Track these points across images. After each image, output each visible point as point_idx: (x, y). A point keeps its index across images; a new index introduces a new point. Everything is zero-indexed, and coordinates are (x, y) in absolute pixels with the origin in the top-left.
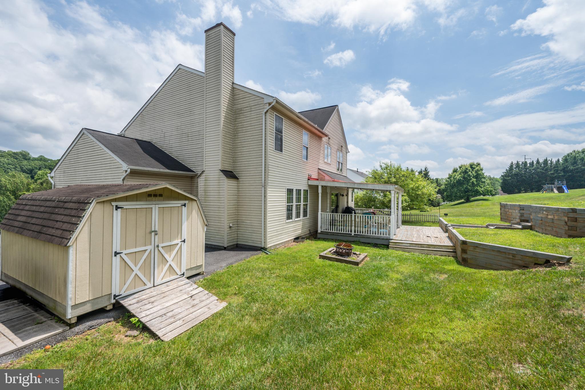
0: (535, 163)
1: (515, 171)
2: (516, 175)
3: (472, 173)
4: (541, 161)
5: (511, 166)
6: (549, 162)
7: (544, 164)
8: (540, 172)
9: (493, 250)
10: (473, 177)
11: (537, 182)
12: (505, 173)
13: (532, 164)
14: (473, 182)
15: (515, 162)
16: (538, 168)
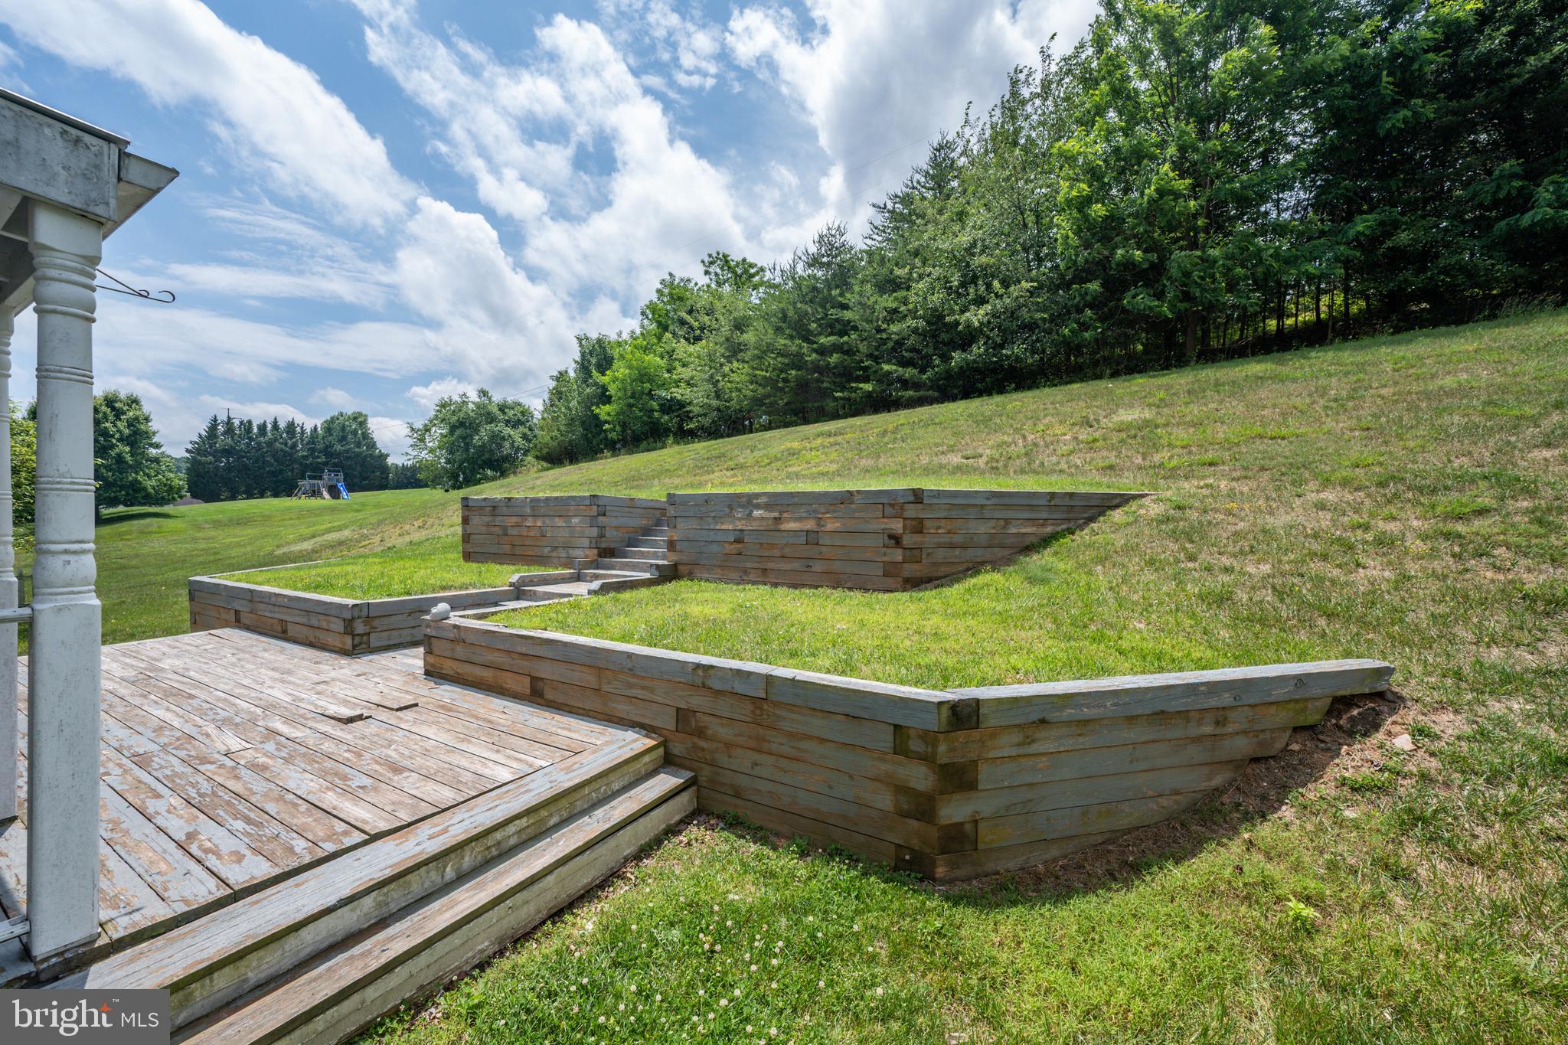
0: (269, 427)
1: (222, 441)
2: (227, 452)
3: (115, 426)
4: (282, 425)
5: (213, 427)
6: (298, 429)
7: (288, 433)
8: (282, 450)
9: (1131, 719)
10: (120, 440)
11: (273, 473)
12: (196, 443)
13: (262, 428)
14: (119, 455)
15: (222, 417)
16: (276, 440)
